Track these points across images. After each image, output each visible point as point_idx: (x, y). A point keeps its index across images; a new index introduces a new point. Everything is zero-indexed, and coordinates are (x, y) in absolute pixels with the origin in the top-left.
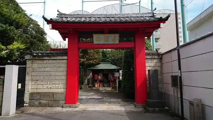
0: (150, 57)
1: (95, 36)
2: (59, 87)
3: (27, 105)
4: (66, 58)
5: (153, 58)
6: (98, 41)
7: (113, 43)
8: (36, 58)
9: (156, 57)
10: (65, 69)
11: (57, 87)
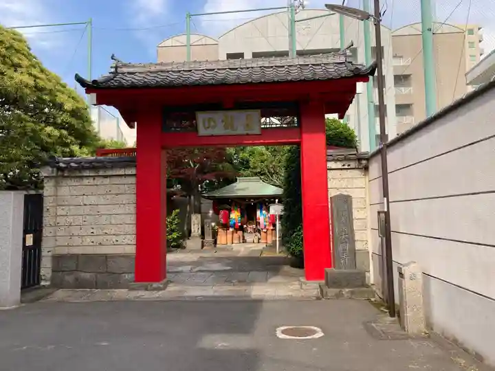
0: (339, 165)
1: (201, 117)
2: (118, 243)
3: (48, 283)
4: (133, 171)
5: (346, 167)
6: (208, 128)
7: (245, 132)
8: (66, 175)
9: (353, 164)
10: (133, 198)
11: (116, 243)
